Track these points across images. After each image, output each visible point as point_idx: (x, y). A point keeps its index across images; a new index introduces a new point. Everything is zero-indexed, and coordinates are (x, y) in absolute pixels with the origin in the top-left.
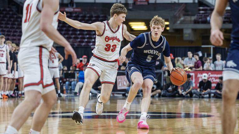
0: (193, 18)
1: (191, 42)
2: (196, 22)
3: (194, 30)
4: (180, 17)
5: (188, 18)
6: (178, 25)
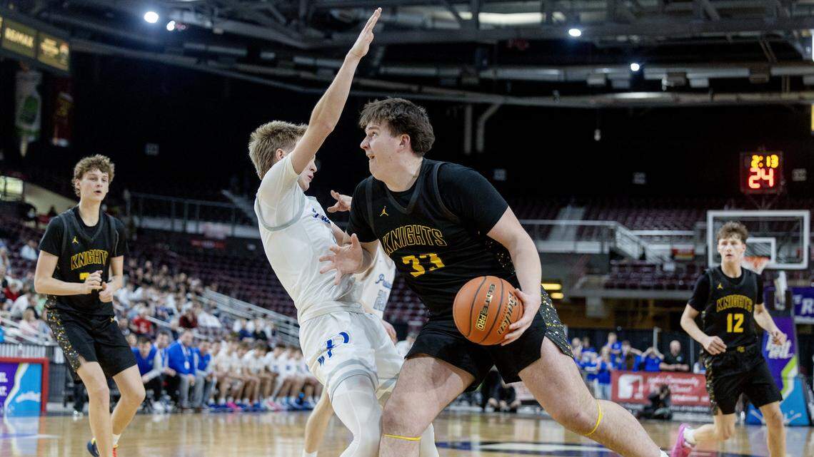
0: (606, 278)
1: (598, 320)
2: (609, 286)
3: (606, 300)
4: (579, 277)
5: (595, 279)
6: (577, 291)
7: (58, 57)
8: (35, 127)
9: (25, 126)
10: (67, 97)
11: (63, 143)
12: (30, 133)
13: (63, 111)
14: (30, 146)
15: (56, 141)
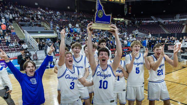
7: (123, 2)
8: (127, 12)
9: (125, 12)
10: (131, 8)
11: (130, 13)
12: (126, 13)
13: (130, 9)
14: (126, 14)
15: (129, 13)
